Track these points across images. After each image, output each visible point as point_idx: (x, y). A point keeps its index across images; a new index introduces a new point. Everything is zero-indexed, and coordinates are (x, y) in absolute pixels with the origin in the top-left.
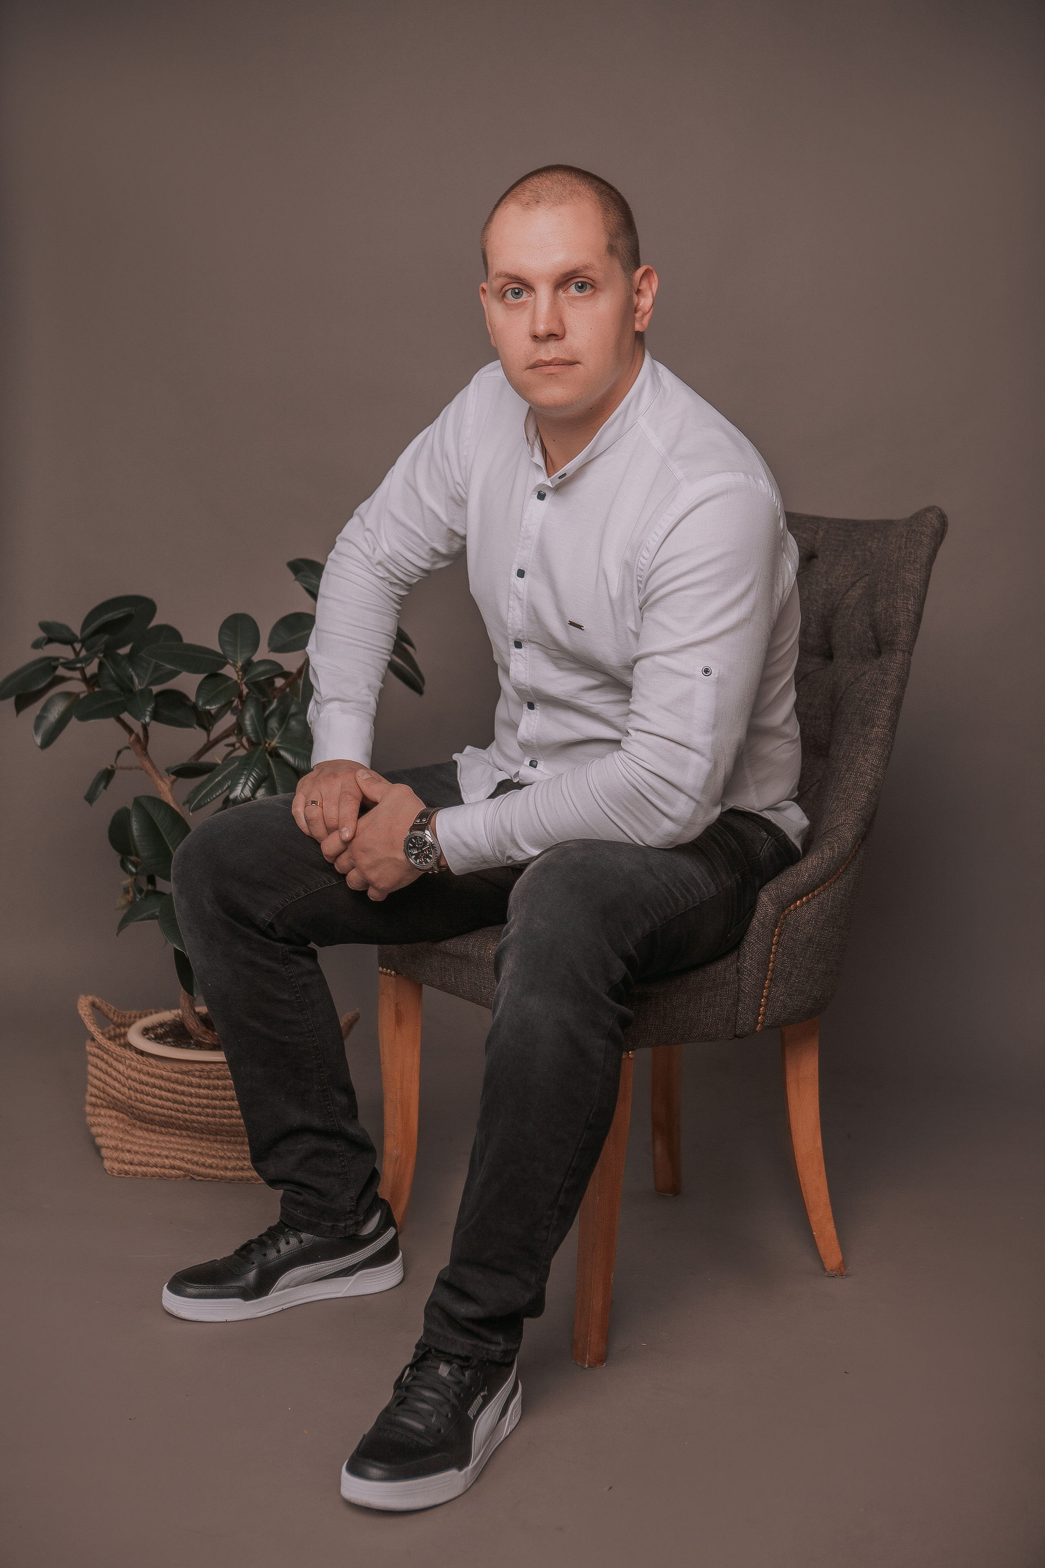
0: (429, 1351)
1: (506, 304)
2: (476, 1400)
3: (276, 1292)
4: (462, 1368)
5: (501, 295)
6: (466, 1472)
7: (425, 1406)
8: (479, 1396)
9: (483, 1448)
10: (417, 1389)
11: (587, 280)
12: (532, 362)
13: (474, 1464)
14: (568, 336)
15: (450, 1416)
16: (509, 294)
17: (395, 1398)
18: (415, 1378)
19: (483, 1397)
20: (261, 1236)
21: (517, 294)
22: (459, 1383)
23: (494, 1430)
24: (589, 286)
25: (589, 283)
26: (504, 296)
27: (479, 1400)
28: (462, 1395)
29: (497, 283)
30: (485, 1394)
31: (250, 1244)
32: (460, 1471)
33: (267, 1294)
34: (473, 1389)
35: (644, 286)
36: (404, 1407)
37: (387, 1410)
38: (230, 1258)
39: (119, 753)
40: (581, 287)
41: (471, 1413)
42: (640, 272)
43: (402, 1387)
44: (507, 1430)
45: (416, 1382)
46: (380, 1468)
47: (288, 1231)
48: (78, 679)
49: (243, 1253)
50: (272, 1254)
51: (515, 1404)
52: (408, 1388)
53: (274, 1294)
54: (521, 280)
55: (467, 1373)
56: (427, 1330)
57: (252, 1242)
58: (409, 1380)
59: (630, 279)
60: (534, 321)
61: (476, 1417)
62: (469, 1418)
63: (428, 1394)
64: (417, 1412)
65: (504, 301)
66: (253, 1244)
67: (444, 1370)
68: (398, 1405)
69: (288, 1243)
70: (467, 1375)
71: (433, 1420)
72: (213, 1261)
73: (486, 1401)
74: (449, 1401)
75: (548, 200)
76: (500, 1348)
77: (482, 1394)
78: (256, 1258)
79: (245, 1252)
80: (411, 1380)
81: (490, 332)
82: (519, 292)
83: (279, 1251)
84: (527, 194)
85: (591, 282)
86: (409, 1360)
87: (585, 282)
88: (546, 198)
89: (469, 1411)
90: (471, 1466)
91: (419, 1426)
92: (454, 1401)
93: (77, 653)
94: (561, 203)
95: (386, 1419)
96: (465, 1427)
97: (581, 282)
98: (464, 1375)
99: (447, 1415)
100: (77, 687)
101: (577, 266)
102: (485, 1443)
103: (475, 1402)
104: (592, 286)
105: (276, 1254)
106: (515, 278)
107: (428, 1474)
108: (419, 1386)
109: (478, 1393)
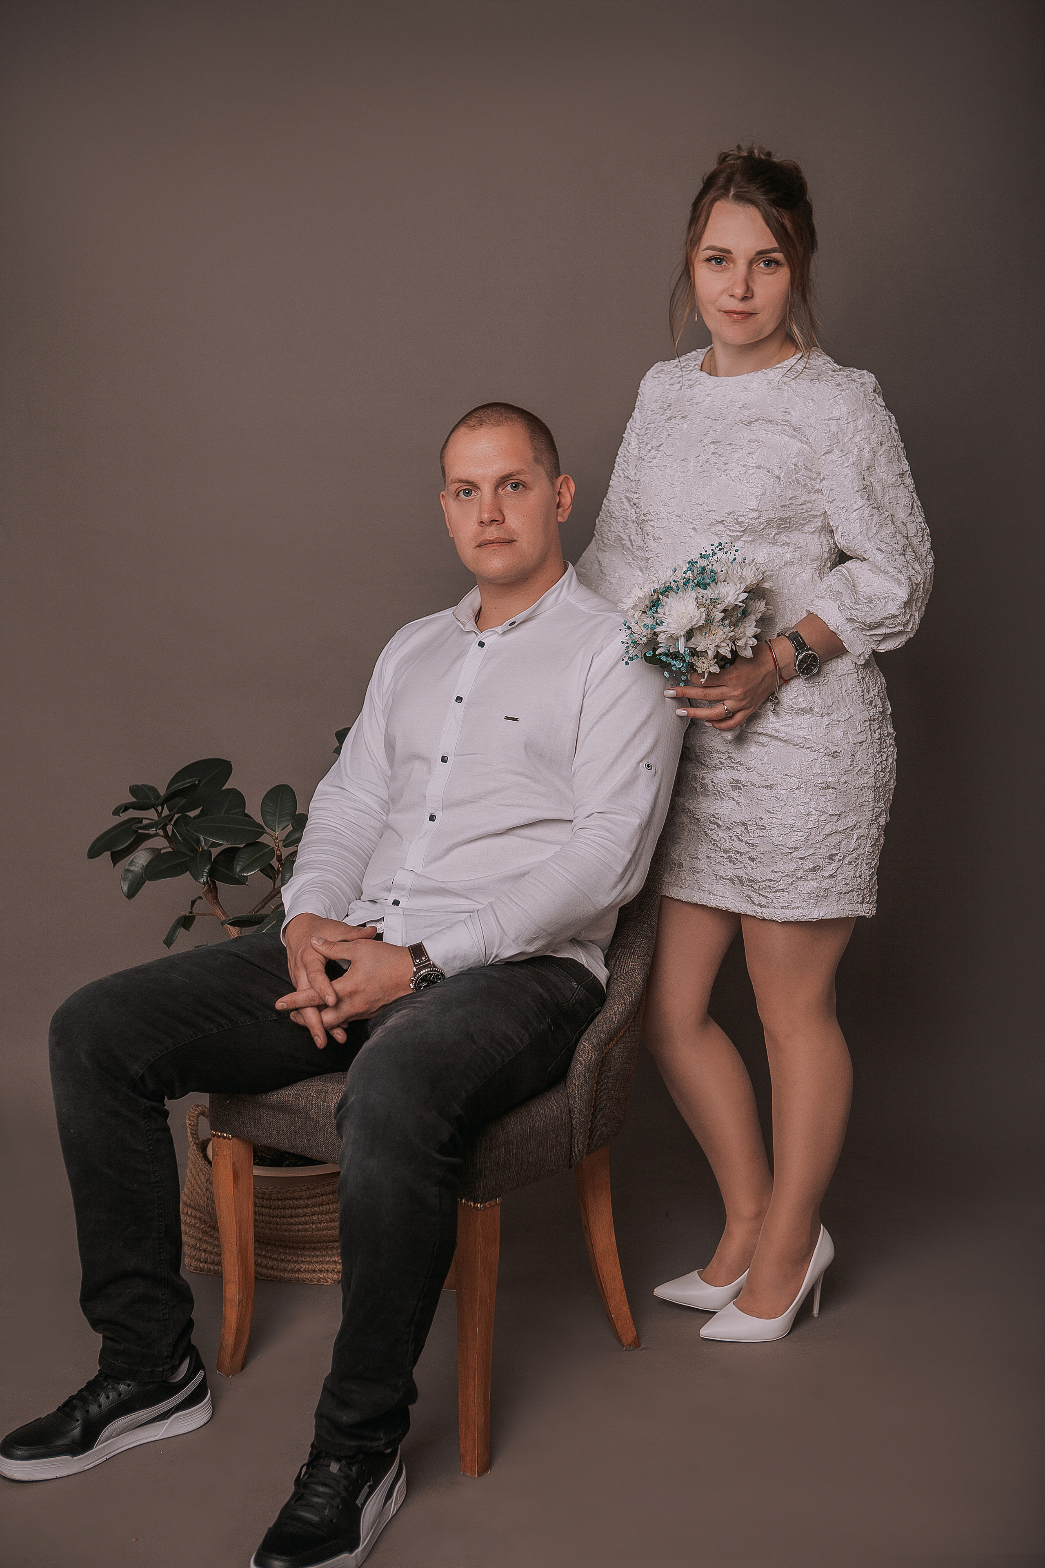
0: (321, 1452)
1: (459, 500)
2: (363, 1490)
3: (100, 1444)
4: (349, 1465)
5: (455, 495)
6: (356, 1554)
7: (319, 1500)
8: (366, 1486)
9: (371, 1531)
10: (313, 1486)
11: (519, 482)
12: (479, 541)
13: (363, 1546)
14: (506, 521)
15: (340, 1507)
16: (461, 493)
17: (295, 1494)
18: (310, 1476)
19: (369, 1487)
20: (81, 1391)
21: (468, 493)
22: (347, 1477)
23: (380, 1514)
24: (521, 487)
25: (521, 484)
26: (458, 495)
27: (366, 1489)
28: (351, 1488)
29: (453, 487)
30: (371, 1484)
31: (72, 1400)
32: (351, 1554)
33: (92, 1448)
34: (360, 1481)
35: (564, 490)
36: (300, 1502)
37: (287, 1505)
38: (54, 1414)
39: (193, 903)
40: (515, 486)
41: (359, 1502)
42: (561, 478)
43: (300, 1485)
44: (392, 1513)
45: (312, 1479)
46: (282, 1560)
47: (107, 1385)
48: (162, 836)
49: (66, 1409)
50: (94, 1409)
51: (400, 1486)
52: (305, 1486)
53: (98, 1447)
54: (470, 483)
55: (353, 1468)
56: (317, 1435)
57: (74, 1399)
58: (306, 1477)
59: (553, 484)
60: (480, 513)
61: (363, 1505)
62: (358, 1506)
63: (321, 1489)
64: (312, 1506)
65: (458, 499)
66: (74, 1400)
67: (334, 1467)
68: (296, 1501)
69: (108, 1397)
70: (353, 1470)
71: (327, 1512)
72: (37, 1419)
73: (372, 1489)
74: (340, 1494)
75: (489, 423)
76: (382, 1442)
77: (368, 1484)
78: (78, 1414)
79: (68, 1408)
80: (307, 1477)
81: (449, 527)
82: (469, 491)
83: (100, 1406)
84: (474, 420)
85: (523, 483)
86: (306, 1461)
87: (518, 483)
88: (487, 421)
89: (357, 1501)
90: (360, 1548)
91: (314, 1518)
92: (344, 1493)
93: (160, 815)
94: (498, 425)
95: (287, 1514)
96: (353, 1514)
97: (514, 483)
98: (351, 1470)
99: (338, 1507)
100: (160, 843)
101: (511, 471)
102: (373, 1526)
103: (362, 1492)
104: (523, 486)
105: (97, 1409)
106: (467, 483)
107: (323, 1560)
108: (316, 1483)
109: (365, 1484)
